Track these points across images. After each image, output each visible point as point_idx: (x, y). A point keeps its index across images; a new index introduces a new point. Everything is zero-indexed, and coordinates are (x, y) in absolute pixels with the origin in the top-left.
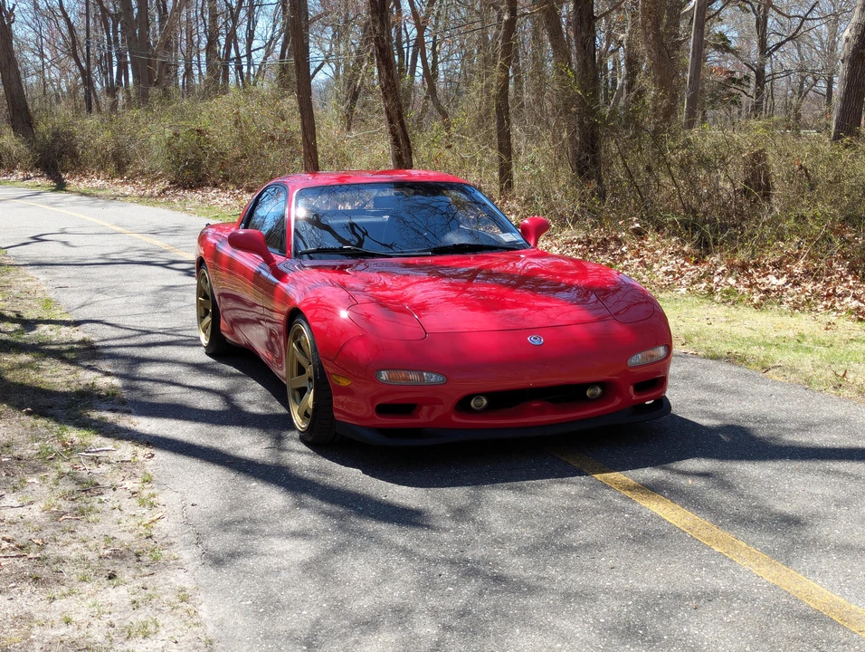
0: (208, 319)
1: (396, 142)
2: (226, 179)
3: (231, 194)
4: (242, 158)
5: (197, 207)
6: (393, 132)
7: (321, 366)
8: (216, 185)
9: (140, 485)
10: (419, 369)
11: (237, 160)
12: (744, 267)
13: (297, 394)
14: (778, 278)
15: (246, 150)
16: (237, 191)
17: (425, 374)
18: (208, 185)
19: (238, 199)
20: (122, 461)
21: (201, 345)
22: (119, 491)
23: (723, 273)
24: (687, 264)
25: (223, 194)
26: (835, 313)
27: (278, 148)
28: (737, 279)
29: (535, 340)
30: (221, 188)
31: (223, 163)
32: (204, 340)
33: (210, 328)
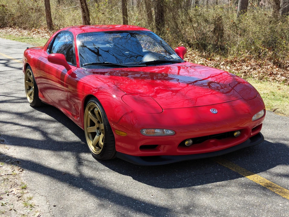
0: (32, 91)
1: (83, 11)
2: (15, 24)
3: (17, 30)
4: (21, 16)
5: (4, 35)
6: (82, 8)
7: (109, 125)
8: (11, 27)
9: (21, 191)
10: (161, 127)
11: (19, 17)
12: (232, 62)
13: (90, 135)
14: (247, 67)
15: (22, 13)
16: (20, 29)
17: (165, 130)
18: (7, 26)
19: (20, 32)
20: (8, 175)
21: (28, 102)
22: (11, 196)
23: (223, 65)
24: (207, 60)
25: (14, 30)
26: (277, 82)
27: (35, 12)
28: (230, 67)
29: (214, 111)
30: (13, 28)
31: (13, 18)
32: (30, 100)
33: (33, 95)
